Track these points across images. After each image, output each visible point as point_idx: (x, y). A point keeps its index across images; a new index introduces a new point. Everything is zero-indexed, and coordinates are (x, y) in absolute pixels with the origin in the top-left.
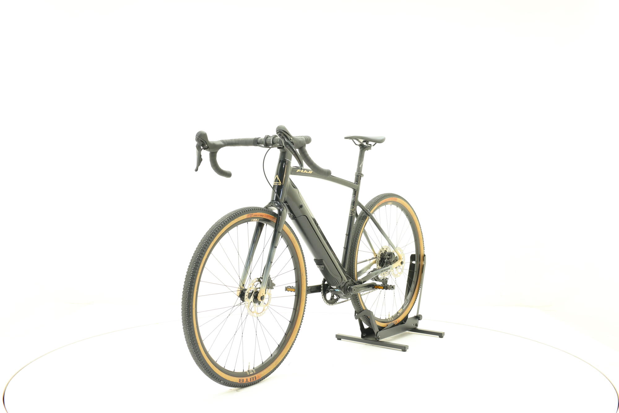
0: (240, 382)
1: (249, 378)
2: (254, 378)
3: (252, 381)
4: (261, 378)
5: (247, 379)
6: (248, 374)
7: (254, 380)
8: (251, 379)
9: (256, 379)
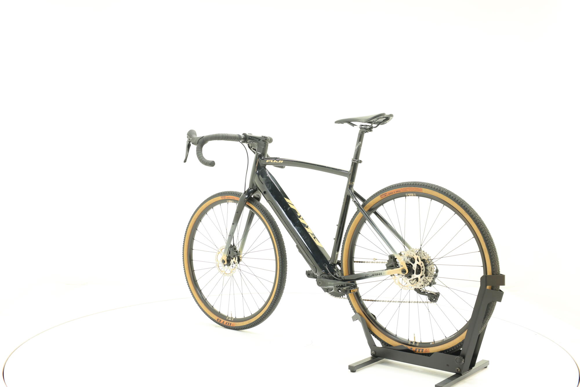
0: (217, 320)
1: (225, 322)
2: (230, 324)
3: (227, 325)
4: (234, 326)
5: (224, 322)
6: (227, 319)
7: (229, 325)
8: (227, 323)
9: (230, 325)
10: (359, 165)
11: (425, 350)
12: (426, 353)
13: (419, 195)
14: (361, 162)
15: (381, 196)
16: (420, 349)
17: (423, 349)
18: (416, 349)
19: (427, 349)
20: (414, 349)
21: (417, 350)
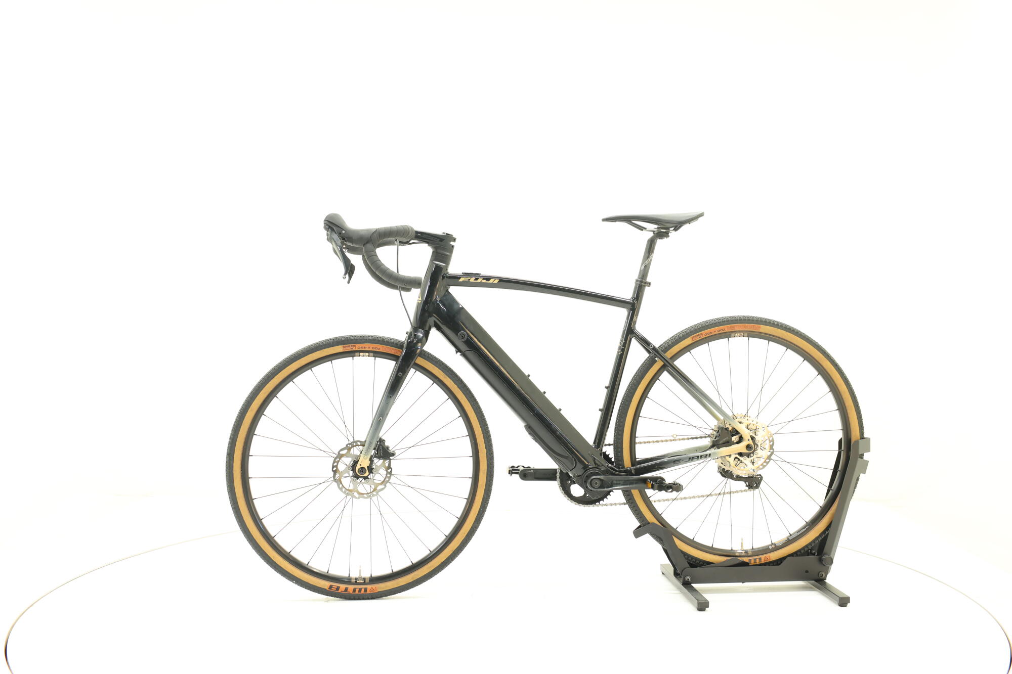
0: (330, 589)
1: (351, 587)
2: (362, 590)
3: (357, 592)
4: (378, 591)
5: (347, 588)
8: (357, 590)
9: (365, 591)
10: (647, 289)
11: (764, 558)
12: (767, 561)
13: (751, 334)
14: (649, 284)
15: (692, 338)
16: (755, 560)
17: (761, 558)
18: (750, 560)
19: (767, 555)
20: (746, 560)
21: (752, 561)
